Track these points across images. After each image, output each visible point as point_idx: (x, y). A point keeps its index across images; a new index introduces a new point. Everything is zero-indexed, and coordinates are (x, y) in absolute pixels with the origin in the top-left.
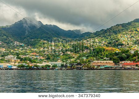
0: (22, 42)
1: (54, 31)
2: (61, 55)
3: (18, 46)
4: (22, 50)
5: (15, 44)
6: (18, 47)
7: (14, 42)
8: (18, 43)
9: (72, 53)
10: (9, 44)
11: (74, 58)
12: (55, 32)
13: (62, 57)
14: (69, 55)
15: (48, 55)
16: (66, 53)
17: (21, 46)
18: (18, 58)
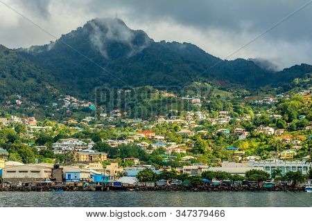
0: (87, 99)
1: (188, 62)
2: (241, 138)
3: (75, 110)
4: (92, 123)
5: (67, 103)
6: (76, 114)
7: (62, 98)
8: (75, 100)
9: (282, 131)
10: (47, 103)
11: (288, 147)
12: (192, 66)
13: (246, 145)
14: (271, 136)
15: (194, 139)
16: (257, 132)
17: (87, 110)
18: (100, 148)
